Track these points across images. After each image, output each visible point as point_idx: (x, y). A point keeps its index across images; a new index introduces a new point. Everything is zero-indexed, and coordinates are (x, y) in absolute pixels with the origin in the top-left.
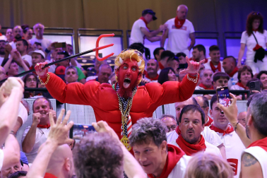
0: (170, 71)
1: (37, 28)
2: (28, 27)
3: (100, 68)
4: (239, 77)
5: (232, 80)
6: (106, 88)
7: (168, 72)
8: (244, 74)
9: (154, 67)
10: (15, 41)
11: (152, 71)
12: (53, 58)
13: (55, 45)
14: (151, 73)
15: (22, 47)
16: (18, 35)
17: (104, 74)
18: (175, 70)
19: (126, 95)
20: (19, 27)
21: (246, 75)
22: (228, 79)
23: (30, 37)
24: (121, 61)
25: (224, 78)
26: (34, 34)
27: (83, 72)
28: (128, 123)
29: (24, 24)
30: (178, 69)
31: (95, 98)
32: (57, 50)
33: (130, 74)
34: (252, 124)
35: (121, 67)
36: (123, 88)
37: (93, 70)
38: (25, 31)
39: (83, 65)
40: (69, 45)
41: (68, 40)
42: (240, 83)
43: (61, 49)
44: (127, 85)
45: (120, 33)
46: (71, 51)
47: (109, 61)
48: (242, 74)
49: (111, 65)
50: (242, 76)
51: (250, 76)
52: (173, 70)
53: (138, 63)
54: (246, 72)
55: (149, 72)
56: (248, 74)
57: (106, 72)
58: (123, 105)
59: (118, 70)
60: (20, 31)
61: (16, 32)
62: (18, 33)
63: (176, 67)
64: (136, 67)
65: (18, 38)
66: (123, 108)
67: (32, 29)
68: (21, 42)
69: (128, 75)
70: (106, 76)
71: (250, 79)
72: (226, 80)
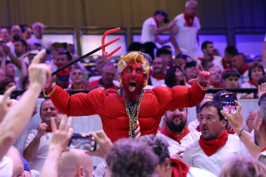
0: (177, 69)
1: (36, 28)
2: (26, 26)
3: (104, 68)
4: (250, 75)
5: (243, 78)
6: (111, 95)
7: (175, 71)
8: (255, 71)
9: (160, 66)
10: (13, 42)
11: (158, 70)
12: (54, 58)
13: (56, 45)
14: (158, 73)
15: (21, 48)
16: (16, 35)
17: (108, 74)
18: (182, 68)
19: (132, 99)
20: (17, 27)
21: (257, 72)
22: (239, 77)
23: (29, 37)
24: (125, 64)
25: (234, 76)
26: (33, 33)
27: (86, 73)
28: (137, 127)
29: (23, 23)
30: (185, 68)
31: (101, 105)
32: (57, 51)
33: (135, 77)
34: (263, 129)
35: (125, 70)
36: (128, 92)
37: (96, 70)
38: (23, 31)
39: (85, 65)
40: (71, 45)
41: (69, 40)
42: (251, 81)
43: (62, 49)
44: (133, 89)
45: (124, 31)
46: (73, 51)
47: (113, 61)
48: (253, 71)
49: (115, 65)
50: (253, 74)
51: (261, 73)
52: (180, 69)
53: (143, 65)
54: (257, 69)
55: (156, 71)
56: (259, 71)
57: (110, 72)
58: (130, 109)
59: (122, 73)
60: (18, 31)
61: (14, 31)
62: (16, 33)
63: (183, 66)
64: (141, 70)
65: (16, 39)
66: (131, 113)
67: (31, 28)
68: (19, 43)
69: (134, 78)
70: (110, 77)
71: (262, 76)
72: (236, 78)
